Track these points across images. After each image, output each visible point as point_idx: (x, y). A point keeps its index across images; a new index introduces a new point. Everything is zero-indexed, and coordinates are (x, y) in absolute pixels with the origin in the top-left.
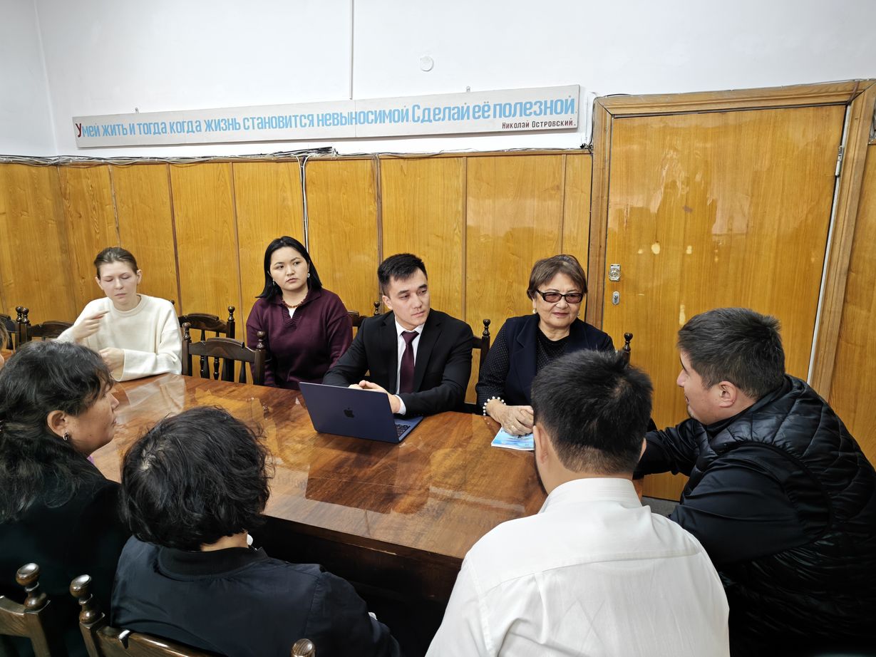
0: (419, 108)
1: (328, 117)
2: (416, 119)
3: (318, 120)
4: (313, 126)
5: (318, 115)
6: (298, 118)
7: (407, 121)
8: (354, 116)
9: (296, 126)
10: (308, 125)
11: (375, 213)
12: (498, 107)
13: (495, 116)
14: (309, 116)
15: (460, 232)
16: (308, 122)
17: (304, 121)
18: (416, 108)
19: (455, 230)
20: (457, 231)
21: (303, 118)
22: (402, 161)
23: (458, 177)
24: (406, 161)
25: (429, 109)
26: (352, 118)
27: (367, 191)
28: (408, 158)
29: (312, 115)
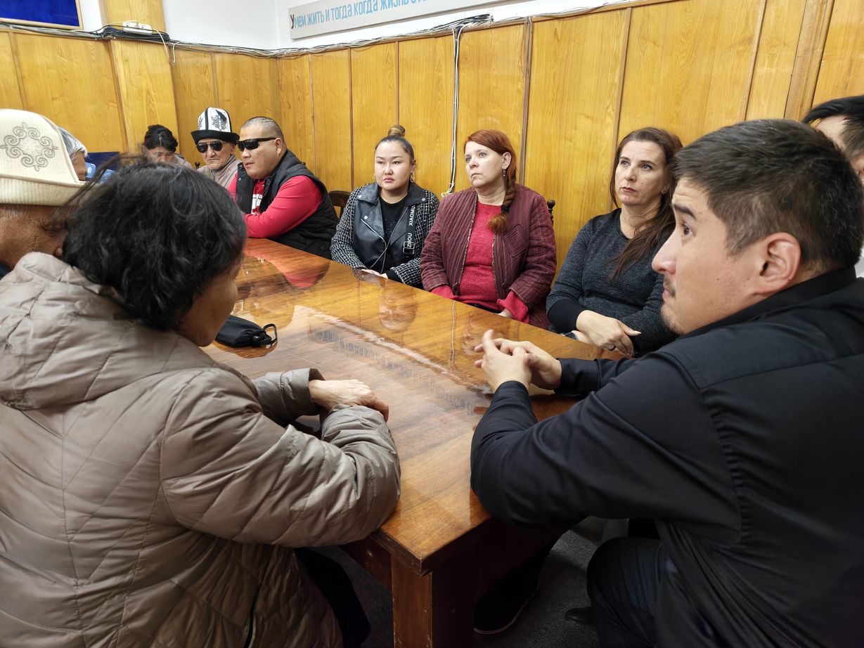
11: (523, 91)
15: (613, 110)
19: (608, 108)
20: (610, 109)
22: (556, 22)
23: (618, 37)
24: (561, 21)
27: (517, 64)
28: (564, 18)
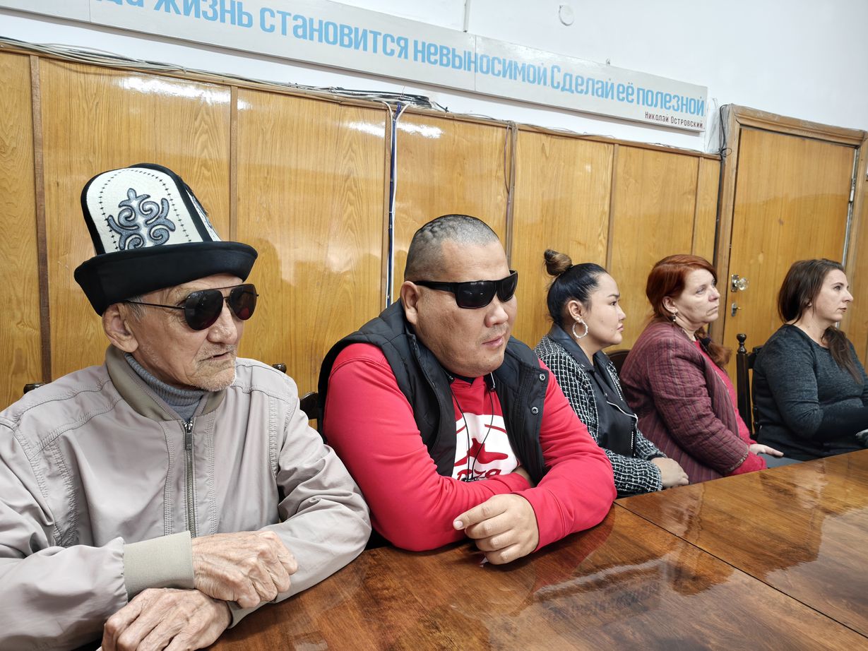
0: (559, 71)
1: (432, 50)
2: (556, 85)
3: (416, 51)
4: (406, 57)
5: (416, 43)
6: (380, 39)
7: (545, 84)
8: (473, 59)
9: (375, 50)
10: (397, 53)
12: (641, 92)
13: (638, 103)
14: (399, 39)
15: (604, 238)
16: (397, 49)
17: (390, 46)
18: (556, 70)
19: (599, 235)
20: (601, 237)
21: (389, 39)
22: (543, 137)
24: (549, 138)
25: (571, 76)
26: (470, 62)
28: (552, 135)
29: (406, 40)
